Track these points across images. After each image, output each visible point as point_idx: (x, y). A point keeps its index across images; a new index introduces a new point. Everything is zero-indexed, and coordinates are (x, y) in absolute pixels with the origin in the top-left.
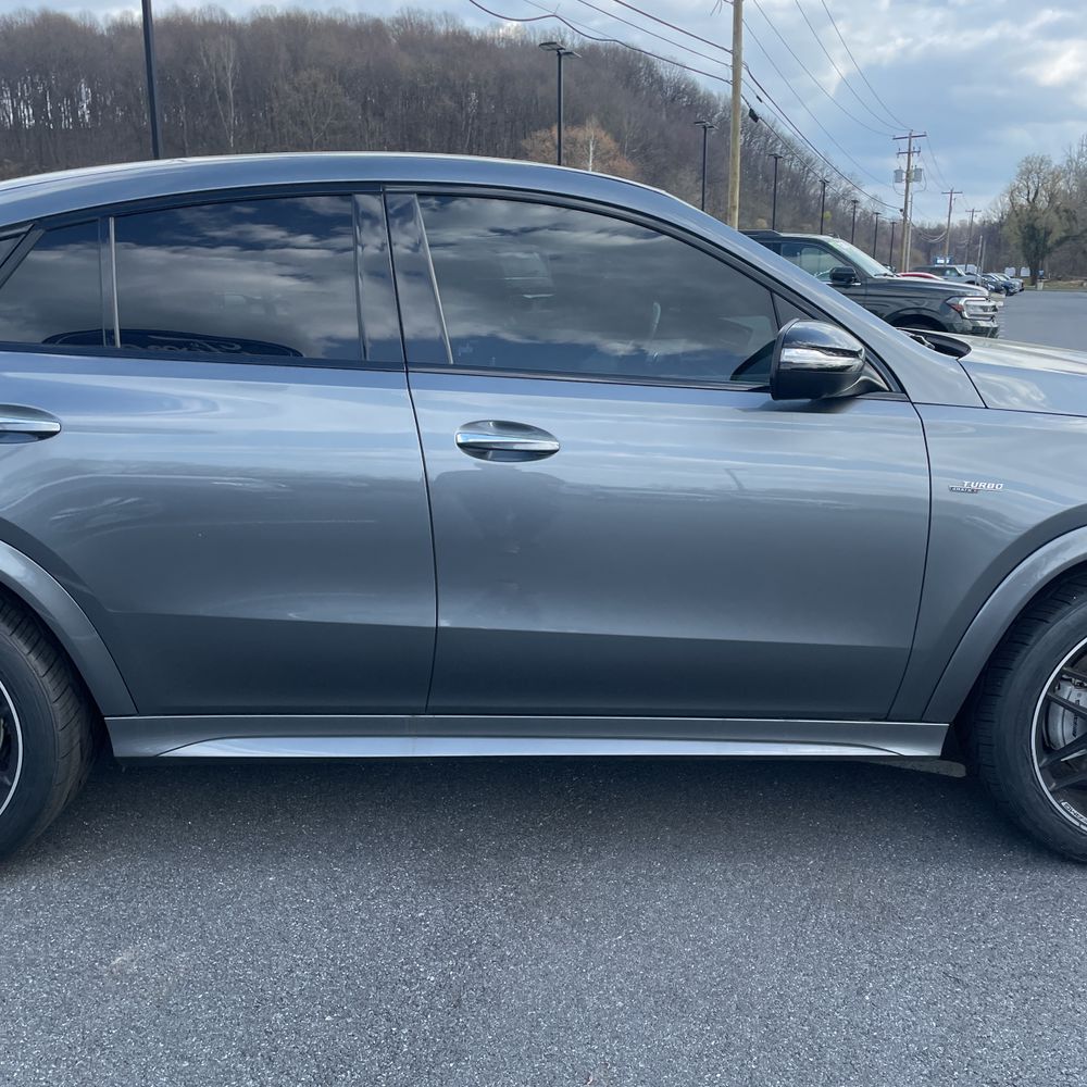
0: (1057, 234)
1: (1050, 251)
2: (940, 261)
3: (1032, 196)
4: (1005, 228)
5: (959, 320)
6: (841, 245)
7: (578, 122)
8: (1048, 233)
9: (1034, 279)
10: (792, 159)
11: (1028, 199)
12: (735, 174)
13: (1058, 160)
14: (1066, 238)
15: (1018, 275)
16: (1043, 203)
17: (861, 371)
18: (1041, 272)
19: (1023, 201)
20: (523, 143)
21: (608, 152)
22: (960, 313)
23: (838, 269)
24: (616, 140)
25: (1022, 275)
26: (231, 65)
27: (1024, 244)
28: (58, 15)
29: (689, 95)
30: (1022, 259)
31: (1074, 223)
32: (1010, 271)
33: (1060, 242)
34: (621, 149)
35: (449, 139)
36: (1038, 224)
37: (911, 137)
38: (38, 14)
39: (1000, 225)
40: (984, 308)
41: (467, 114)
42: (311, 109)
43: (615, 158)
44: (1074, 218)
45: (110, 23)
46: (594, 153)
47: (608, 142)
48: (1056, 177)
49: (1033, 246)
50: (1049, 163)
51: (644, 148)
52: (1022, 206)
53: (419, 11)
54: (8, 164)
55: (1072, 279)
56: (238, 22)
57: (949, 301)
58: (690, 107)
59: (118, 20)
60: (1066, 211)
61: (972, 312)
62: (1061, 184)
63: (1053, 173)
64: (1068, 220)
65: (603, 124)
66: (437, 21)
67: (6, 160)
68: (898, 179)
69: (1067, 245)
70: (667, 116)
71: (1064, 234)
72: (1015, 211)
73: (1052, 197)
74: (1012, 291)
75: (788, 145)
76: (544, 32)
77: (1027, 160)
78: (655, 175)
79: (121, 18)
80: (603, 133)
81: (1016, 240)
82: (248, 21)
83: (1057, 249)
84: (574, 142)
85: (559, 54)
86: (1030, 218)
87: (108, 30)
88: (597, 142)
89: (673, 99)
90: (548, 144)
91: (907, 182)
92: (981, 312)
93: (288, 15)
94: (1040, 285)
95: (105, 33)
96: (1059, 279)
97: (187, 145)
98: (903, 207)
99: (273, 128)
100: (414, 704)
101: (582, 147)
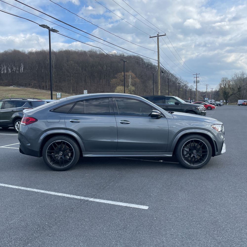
0: (231, 93)
1: (229, 97)
2: (206, 99)
3: (224, 85)
4: (220, 92)
5: (198, 111)
6: (177, 98)
7: (127, 71)
8: (229, 93)
9: (226, 103)
10: (173, 78)
11: (224, 86)
12: (159, 83)
13: (230, 78)
14: (233, 94)
15: (223, 102)
16: (227, 86)
17: (160, 115)
18: (227, 101)
19: (223, 86)
20: (116, 76)
21: (134, 77)
22: (198, 110)
23: (176, 102)
24: (135, 75)
25: (224, 102)
26: (54, 60)
27: (224, 95)
28: (17, 50)
29: (151, 65)
30: (224, 99)
31: (234, 91)
32: (222, 101)
33: (231, 95)
34: (137, 77)
35: (100, 75)
36: (226, 91)
37: (196, 74)
38: (13, 50)
39: (219, 91)
40: (203, 109)
41: (104, 70)
42: (71, 69)
43: (135, 78)
44: (234, 90)
45: (28, 52)
46: (131, 77)
47: (134, 75)
48: (229, 82)
49: (225, 96)
50: (228, 79)
51: (141, 76)
52: (222, 87)
53: (93, 49)
54: (5, 81)
55: (235, 103)
56: (56, 51)
57: (196, 108)
58: (151, 68)
59: (30, 51)
60: (232, 88)
61: (201, 109)
62: (231, 83)
63: (229, 81)
64: (233, 90)
65: (133, 72)
66: (97, 51)
67: (5, 80)
68: (194, 83)
69: (233, 95)
70: (146, 70)
71: (232, 93)
72: (221, 89)
73: (229, 86)
74: (221, 105)
75: (172, 75)
76: (120, 53)
77: (223, 78)
78: (144, 82)
79: (31, 51)
80: (132, 73)
81: (222, 94)
82: (58, 51)
83: (231, 96)
84: (127, 75)
85: (124, 62)
86: (224, 90)
87: (28, 53)
88: (131, 75)
89: (147, 66)
90: (121, 76)
91: (197, 83)
92: (202, 109)
93: (66, 50)
94: (228, 104)
95: (27, 54)
96: (232, 103)
97: (44, 77)
98: (196, 88)
99: (63, 73)
100: (115, 151)
101: (128, 76)
